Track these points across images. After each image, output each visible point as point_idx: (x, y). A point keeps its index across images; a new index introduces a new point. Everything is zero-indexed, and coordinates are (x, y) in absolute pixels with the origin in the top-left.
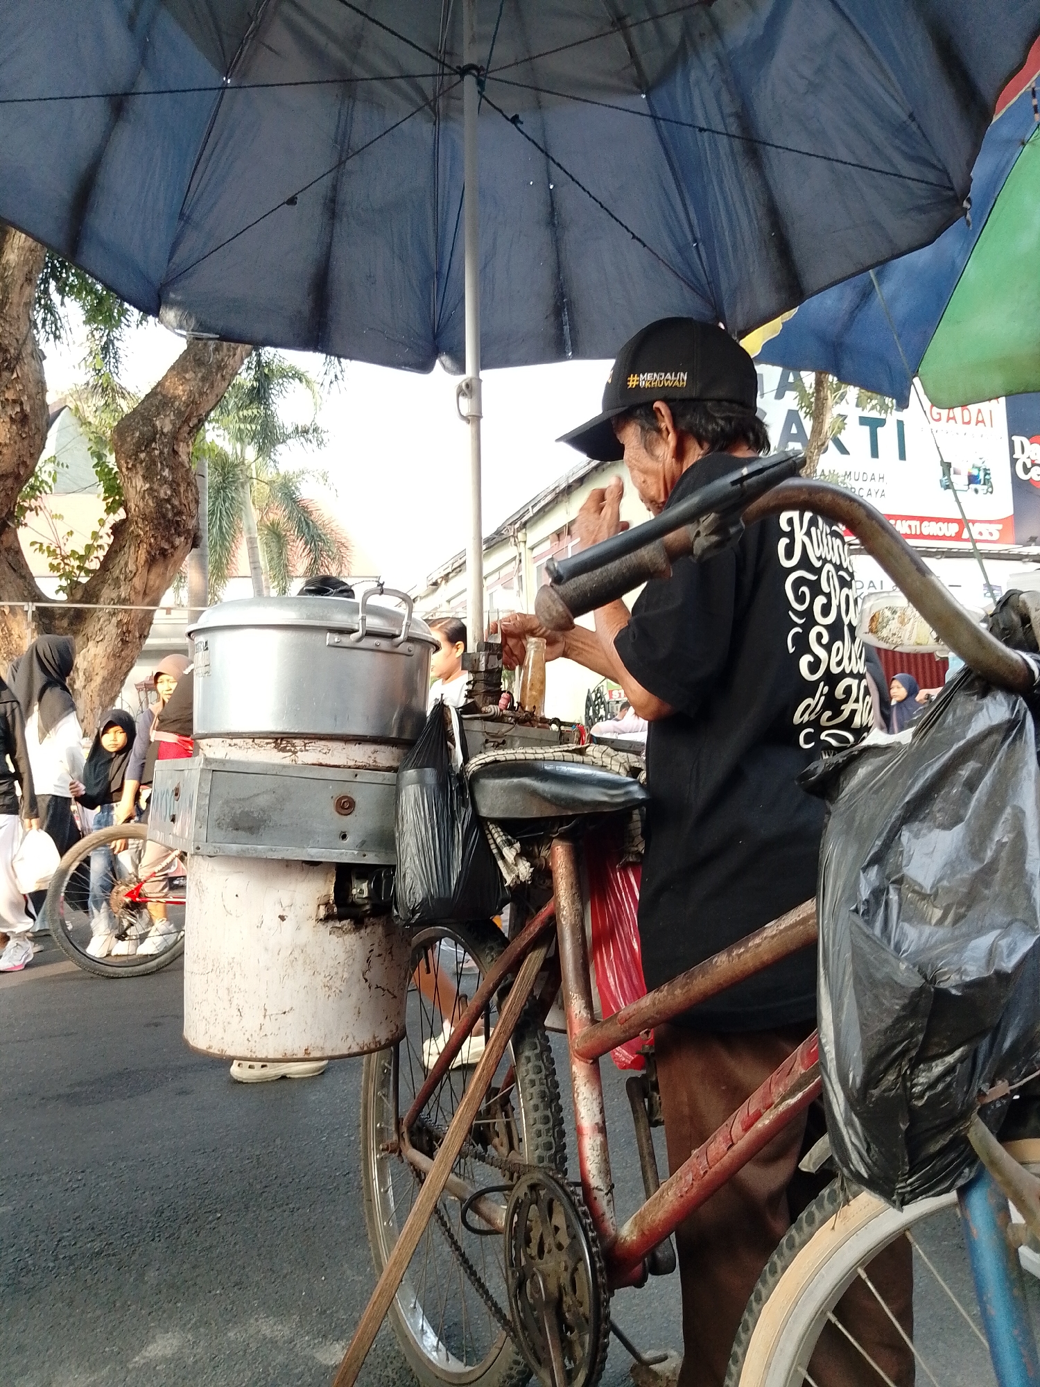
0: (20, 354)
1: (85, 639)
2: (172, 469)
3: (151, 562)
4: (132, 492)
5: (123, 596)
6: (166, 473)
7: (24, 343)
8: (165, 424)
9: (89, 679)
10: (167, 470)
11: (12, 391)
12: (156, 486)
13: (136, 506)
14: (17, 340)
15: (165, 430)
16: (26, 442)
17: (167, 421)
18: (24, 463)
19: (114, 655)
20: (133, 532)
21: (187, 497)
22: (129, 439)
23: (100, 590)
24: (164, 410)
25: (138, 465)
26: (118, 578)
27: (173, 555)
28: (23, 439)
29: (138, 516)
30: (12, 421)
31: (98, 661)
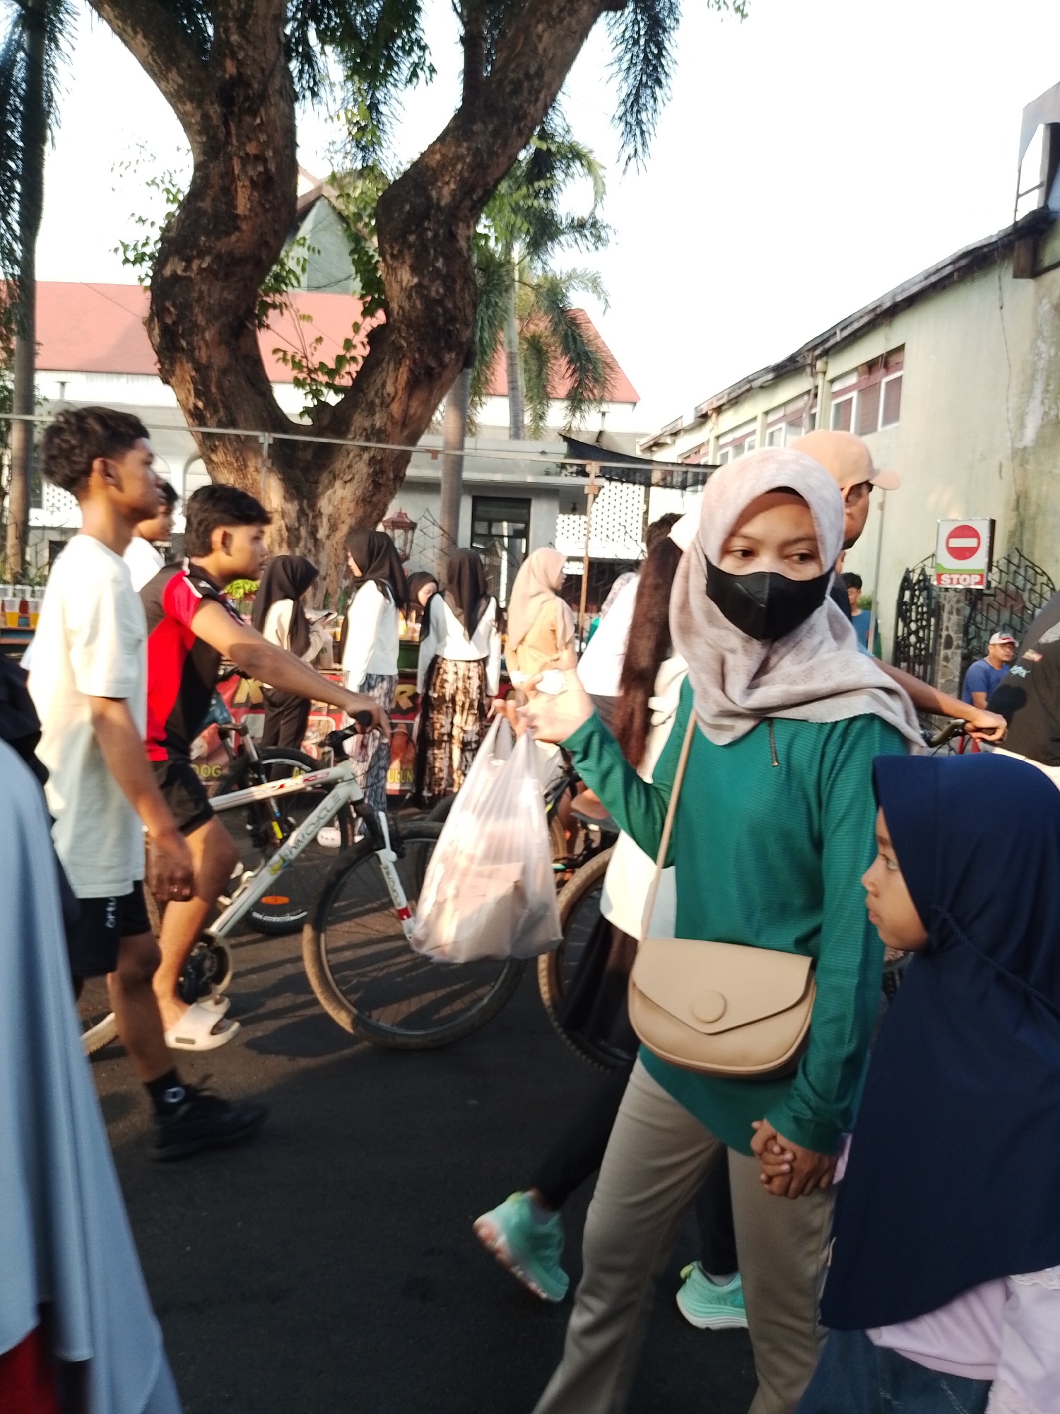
0: (265, 89)
1: (331, 477)
2: (448, 260)
3: (413, 385)
4: (396, 287)
5: (378, 425)
6: (440, 264)
7: (271, 74)
8: (443, 196)
9: (333, 528)
10: (441, 260)
11: (254, 144)
12: (426, 282)
13: (401, 307)
14: (263, 70)
15: (443, 203)
16: (269, 216)
17: (445, 191)
18: (266, 243)
19: (364, 500)
20: (393, 342)
21: (463, 298)
22: (396, 215)
23: (351, 416)
24: (443, 175)
25: (406, 252)
26: (373, 402)
27: (440, 377)
28: (266, 210)
29: (402, 322)
30: (254, 184)
31: (345, 506)
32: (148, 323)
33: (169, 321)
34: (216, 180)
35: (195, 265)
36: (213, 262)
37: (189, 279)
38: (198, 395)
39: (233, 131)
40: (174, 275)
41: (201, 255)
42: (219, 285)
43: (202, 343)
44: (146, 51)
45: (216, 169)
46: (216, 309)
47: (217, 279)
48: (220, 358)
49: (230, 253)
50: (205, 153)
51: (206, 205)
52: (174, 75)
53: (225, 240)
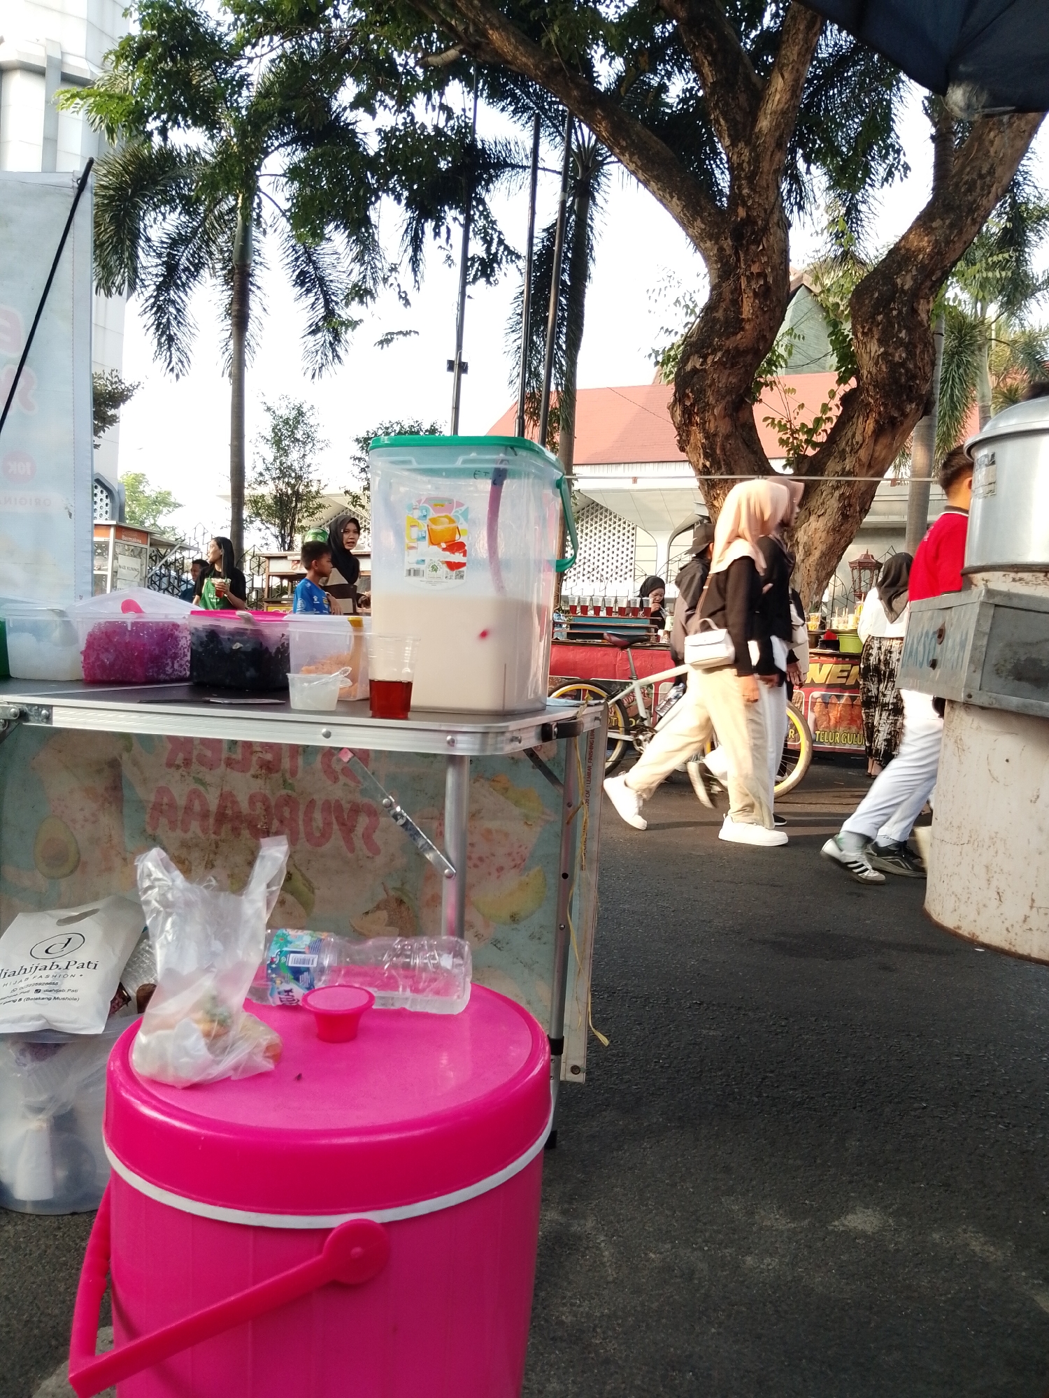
0: (768, 224)
2: (910, 331)
3: (878, 433)
4: (866, 358)
5: (847, 469)
6: (903, 334)
7: (772, 212)
8: (906, 281)
9: (808, 554)
10: (904, 331)
11: (757, 264)
12: (891, 350)
13: (869, 372)
14: (765, 210)
15: (906, 288)
16: (767, 316)
17: (909, 277)
18: (764, 337)
19: (834, 530)
20: (863, 401)
21: (923, 360)
22: (867, 302)
23: (827, 462)
24: (907, 265)
25: (875, 329)
26: (844, 450)
27: (902, 424)
28: (765, 312)
29: (870, 384)
30: (756, 295)
31: (818, 535)
32: (672, 408)
33: (688, 403)
34: (728, 296)
35: (709, 361)
36: (723, 356)
37: (705, 370)
38: (706, 456)
39: (742, 256)
40: (695, 370)
41: (714, 352)
42: (727, 372)
43: (712, 418)
44: (679, 209)
45: (727, 287)
46: (724, 390)
47: (726, 368)
48: (724, 427)
49: (736, 348)
50: (719, 277)
51: (719, 314)
52: (698, 223)
53: (732, 339)
